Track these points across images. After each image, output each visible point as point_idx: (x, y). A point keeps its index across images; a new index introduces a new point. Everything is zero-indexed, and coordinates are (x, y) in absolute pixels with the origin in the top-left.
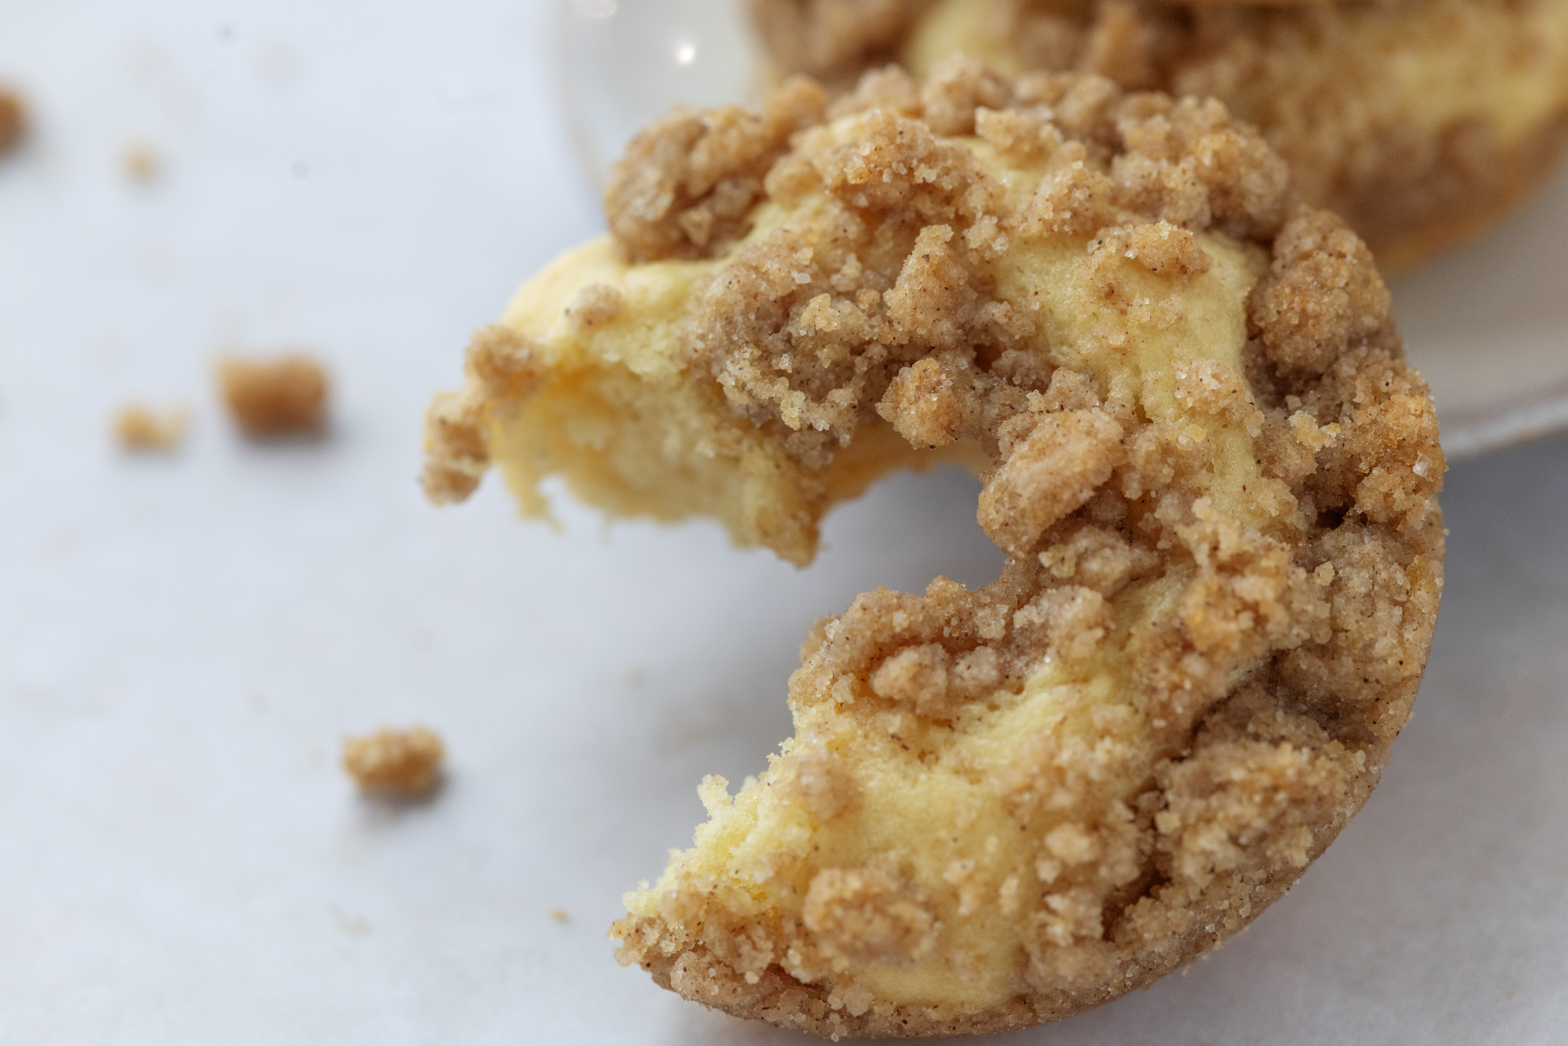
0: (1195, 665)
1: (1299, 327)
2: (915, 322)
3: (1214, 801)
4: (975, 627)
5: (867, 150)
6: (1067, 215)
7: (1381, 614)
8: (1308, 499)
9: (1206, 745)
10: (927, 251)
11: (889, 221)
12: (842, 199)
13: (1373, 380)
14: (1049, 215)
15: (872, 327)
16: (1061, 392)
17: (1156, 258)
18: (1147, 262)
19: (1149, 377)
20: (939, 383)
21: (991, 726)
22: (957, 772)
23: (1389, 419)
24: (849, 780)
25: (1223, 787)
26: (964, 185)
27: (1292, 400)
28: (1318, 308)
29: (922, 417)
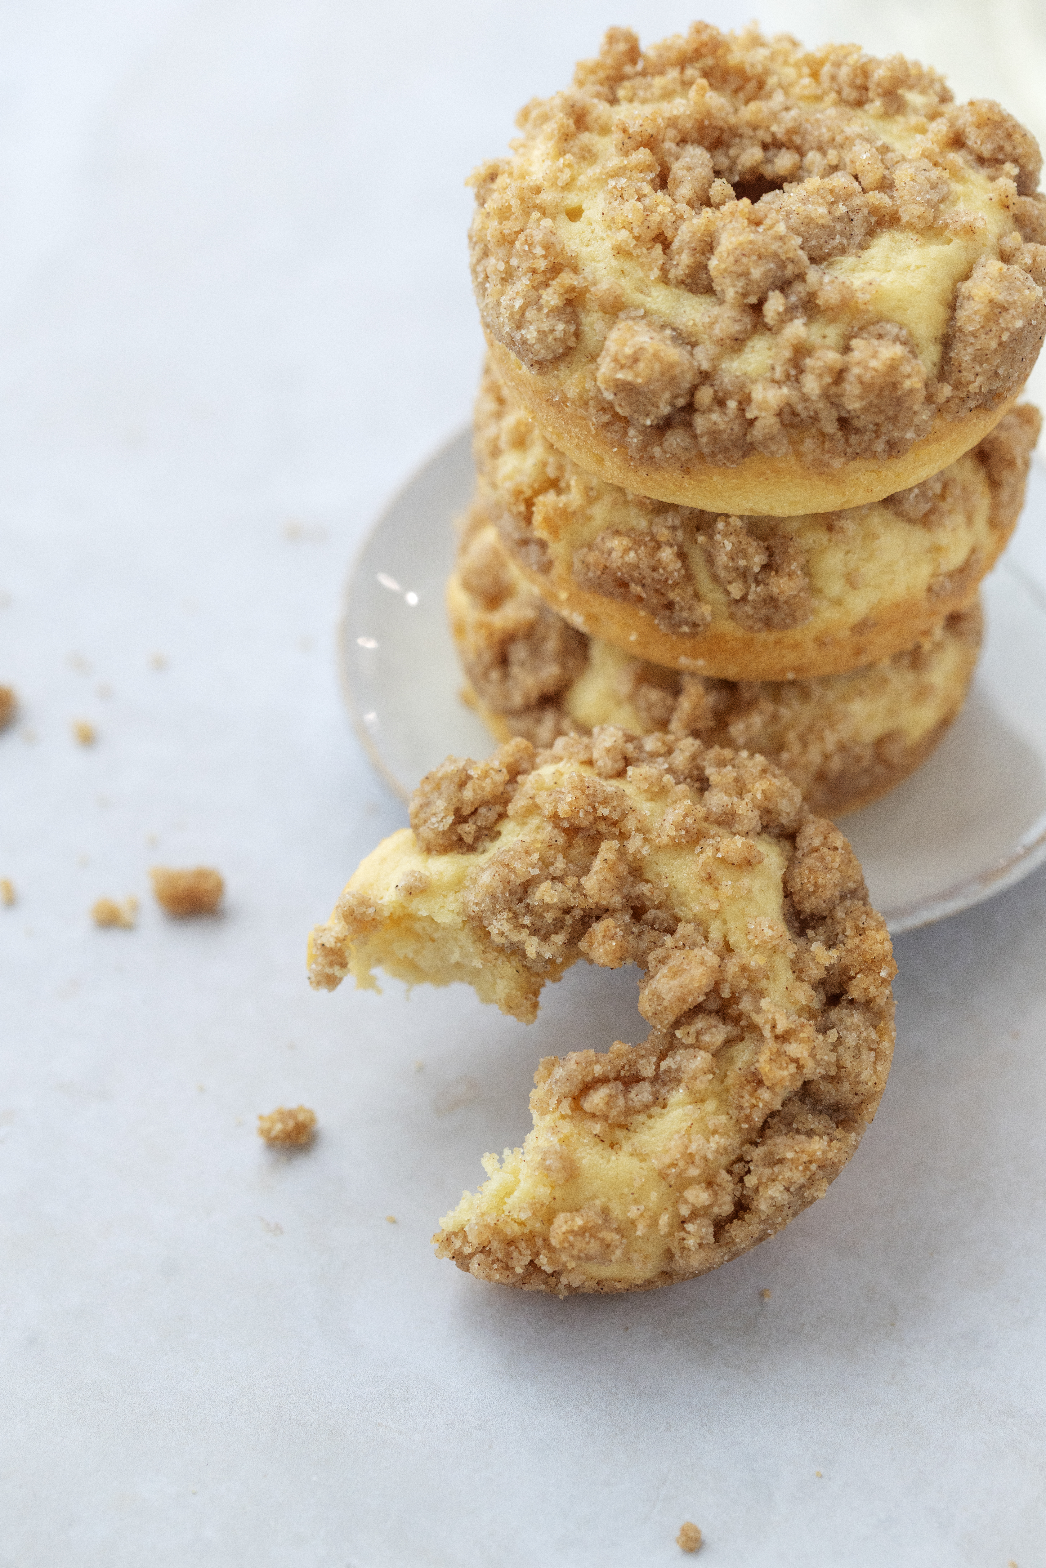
0: (765, 1094)
1: (814, 892)
2: (600, 897)
3: (776, 1169)
4: (638, 1071)
5: (569, 798)
6: (683, 833)
7: (864, 1057)
8: (821, 990)
9: (771, 1137)
10: (606, 857)
11: (581, 835)
12: (554, 822)
13: (855, 920)
14: (673, 833)
15: (575, 898)
16: (683, 936)
17: (734, 857)
18: (729, 860)
19: (732, 925)
20: (616, 934)
21: (650, 1128)
22: (632, 1155)
23: (866, 946)
24: (572, 1160)
25: (781, 1161)
26: (624, 815)
27: (810, 933)
28: (824, 882)
29: (606, 952)
